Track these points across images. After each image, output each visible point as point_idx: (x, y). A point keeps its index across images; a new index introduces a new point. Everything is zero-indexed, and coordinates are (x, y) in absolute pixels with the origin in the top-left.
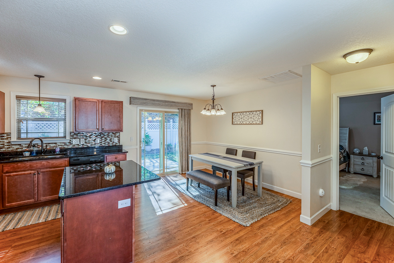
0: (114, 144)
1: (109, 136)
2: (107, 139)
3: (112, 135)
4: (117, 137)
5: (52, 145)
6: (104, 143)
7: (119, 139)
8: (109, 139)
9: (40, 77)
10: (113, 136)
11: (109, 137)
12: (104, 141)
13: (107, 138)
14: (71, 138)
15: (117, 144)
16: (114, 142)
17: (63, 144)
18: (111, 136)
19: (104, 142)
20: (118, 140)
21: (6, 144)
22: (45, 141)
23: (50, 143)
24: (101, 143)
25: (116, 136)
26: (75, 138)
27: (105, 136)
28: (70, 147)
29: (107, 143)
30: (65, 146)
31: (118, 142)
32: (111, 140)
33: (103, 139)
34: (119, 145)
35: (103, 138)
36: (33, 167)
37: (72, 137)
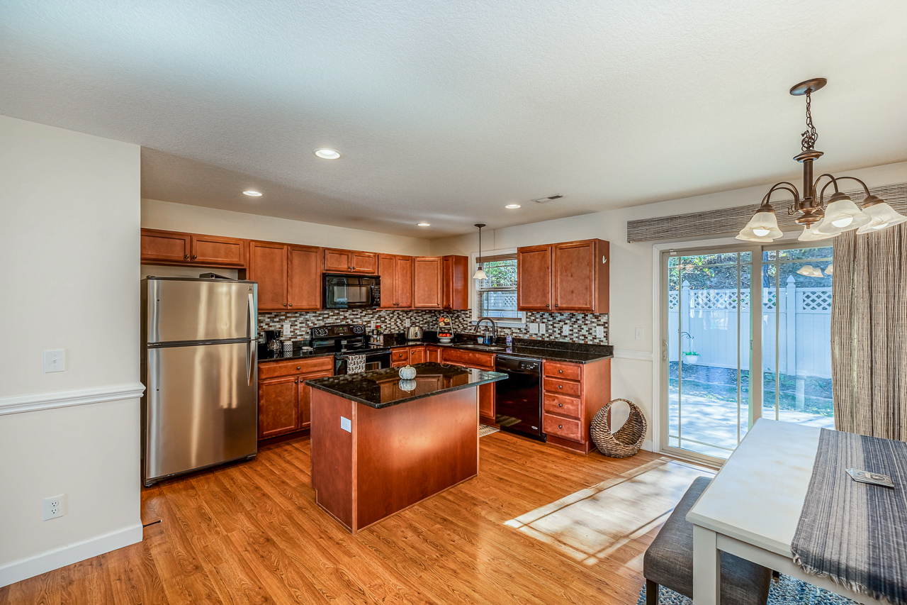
0: (597, 341)
1: (587, 322)
2: (583, 329)
3: (593, 320)
4: (602, 325)
5: (507, 331)
6: (576, 337)
7: (605, 330)
8: (585, 328)
9: (480, 226)
10: (593, 322)
11: (587, 324)
12: (577, 333)
13: (582, 327)
14: (528, 322)
15: (602, 341)
16: (595, 336)
17: (518, 331)
18: (589, 322)
19: (577, 335)
20: (604, 332)
21: (469, 324)
22: (500, 324)
23: (504, 328)
24: (572, 337)
25: (600, 323)
26: (532, 322)
27: (578, 322)
28: (526, 337)
29: (583, 338)
30: (520, 335)
31: (605, 337)
32: (591, 331)
33: (575, 328)
34: (606, 344)
35: (574, 326)
36: (462, 359)
37: (528, 320)
